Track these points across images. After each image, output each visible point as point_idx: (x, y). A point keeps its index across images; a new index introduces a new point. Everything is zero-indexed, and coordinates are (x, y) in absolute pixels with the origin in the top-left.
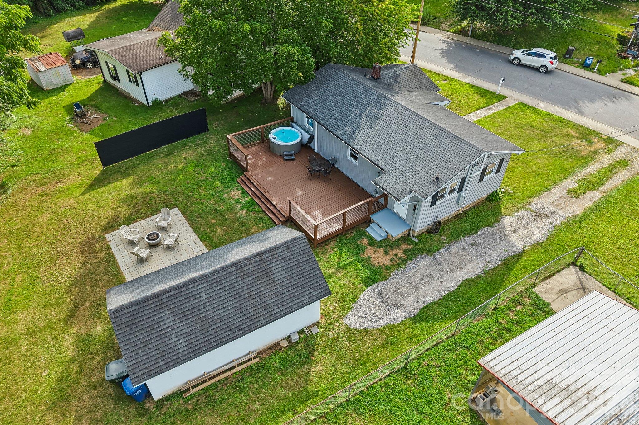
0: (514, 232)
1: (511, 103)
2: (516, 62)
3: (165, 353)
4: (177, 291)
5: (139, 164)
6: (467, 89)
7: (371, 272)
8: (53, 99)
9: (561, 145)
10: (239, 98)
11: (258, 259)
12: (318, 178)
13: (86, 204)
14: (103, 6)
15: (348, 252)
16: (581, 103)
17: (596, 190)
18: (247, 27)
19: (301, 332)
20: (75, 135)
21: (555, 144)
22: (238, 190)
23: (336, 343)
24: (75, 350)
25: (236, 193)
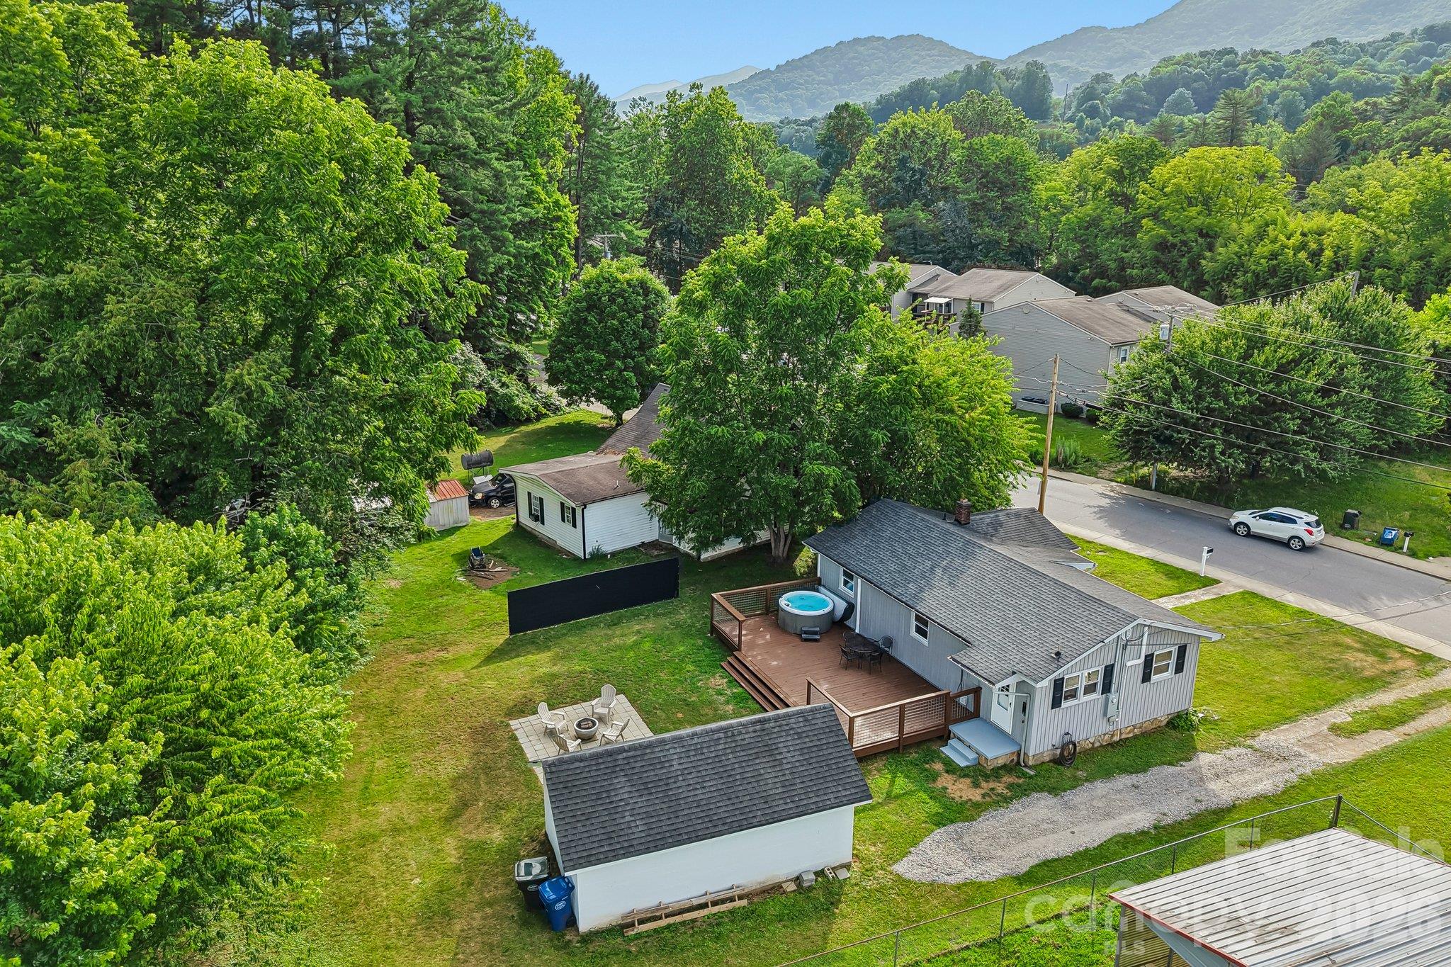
0: (1218, 776)
1: (1228, 591)
2: (1241, 530)
3: (613, 835)
4: (639, 753)
5: (564, 635)
6: (1143, 566)
7: (946, 808)
8: (437, 544)
9: (1323, 659)
10: (730, 557)
11: (758, 728)
12: (859, 667)
13: (482, 680)
14: (518, 427)
15: (907, 777)
16: (1372, 599)
17: (1388, 729)
18: (760, 436)
19: (818, 874)
20: (469, 592)
21: (1311, 656)
22: (722, 677)
23: (878, 895)
24: (461, 858)
25: (719, 681)
